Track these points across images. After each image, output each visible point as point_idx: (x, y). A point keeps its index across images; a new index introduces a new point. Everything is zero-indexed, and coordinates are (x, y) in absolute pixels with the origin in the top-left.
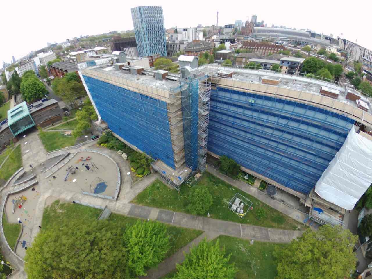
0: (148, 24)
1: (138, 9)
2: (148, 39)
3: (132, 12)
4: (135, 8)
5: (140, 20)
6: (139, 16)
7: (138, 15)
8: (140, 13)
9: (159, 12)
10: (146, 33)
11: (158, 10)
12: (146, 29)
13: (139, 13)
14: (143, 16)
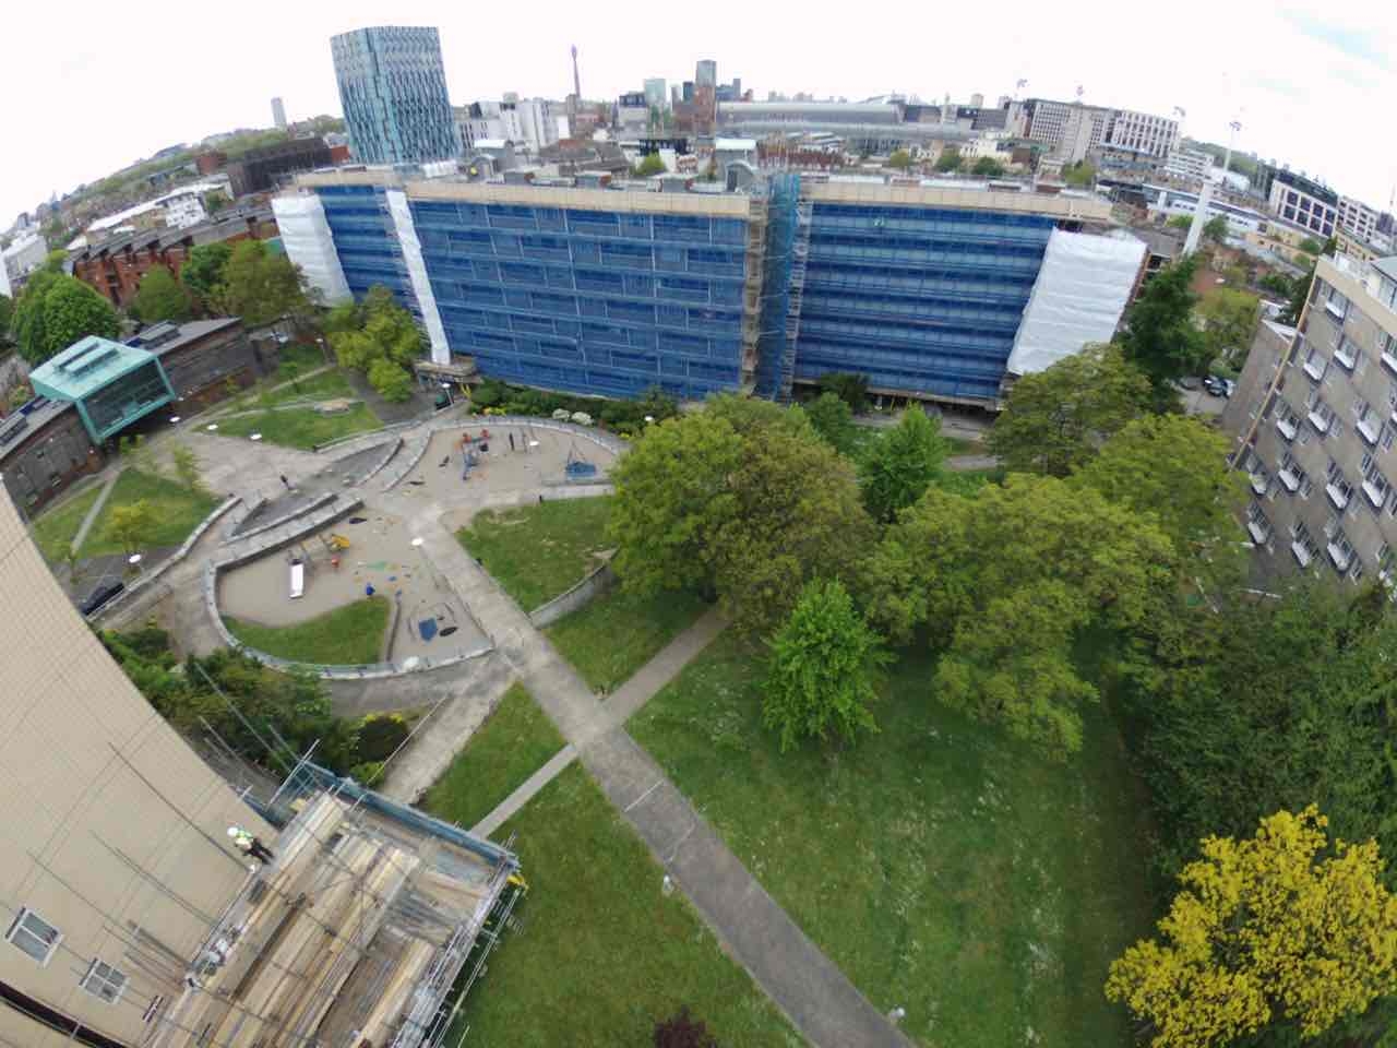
0: (398, 83)
1: (362, 38)
2: (401, 134)
3: (335, 48)
4: (348, 34)
5: (369, 72)
6: (366, 58)
7: (363, 57)
8: (371, 48)
9: (430, 45)
10: (390, 115)
11: (426, 40)
12: (393, 102)
13: (365, 47)
14: (379, 60)
